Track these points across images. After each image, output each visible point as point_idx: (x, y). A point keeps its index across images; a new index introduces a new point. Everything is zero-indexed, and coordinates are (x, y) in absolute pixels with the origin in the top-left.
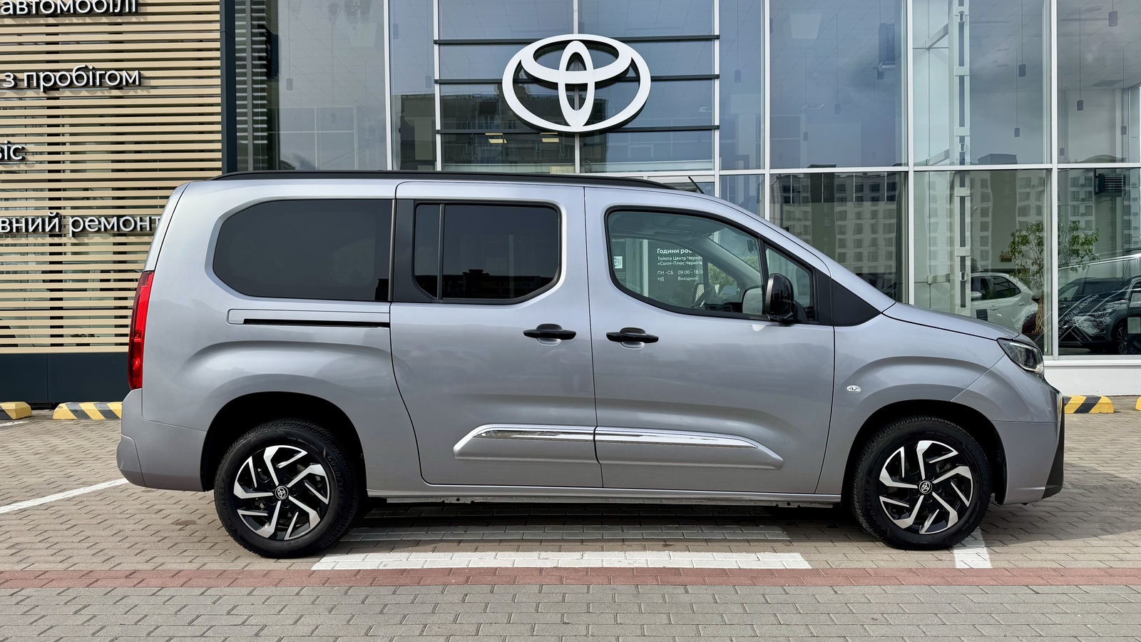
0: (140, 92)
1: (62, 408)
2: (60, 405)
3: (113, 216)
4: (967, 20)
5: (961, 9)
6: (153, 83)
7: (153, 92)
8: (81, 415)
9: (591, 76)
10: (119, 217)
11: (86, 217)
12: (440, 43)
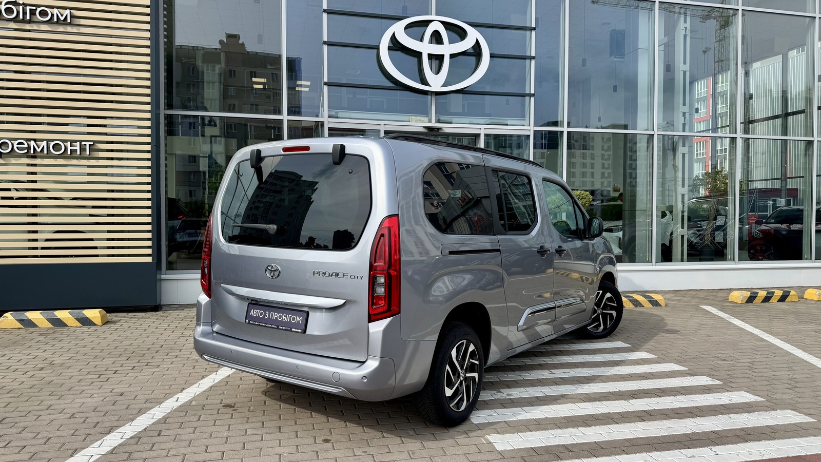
0: (69, 29)
1: (7, 317)
2: (5, 315)
3: (42, 140)
4: (688, 33)
5: (685, 25)
6: (83, 22)
7: (83, 30)
8: (28, 324)
9: (447, 49)
10: (48, 141)
11: (16, 139)
12: (328, 12)
